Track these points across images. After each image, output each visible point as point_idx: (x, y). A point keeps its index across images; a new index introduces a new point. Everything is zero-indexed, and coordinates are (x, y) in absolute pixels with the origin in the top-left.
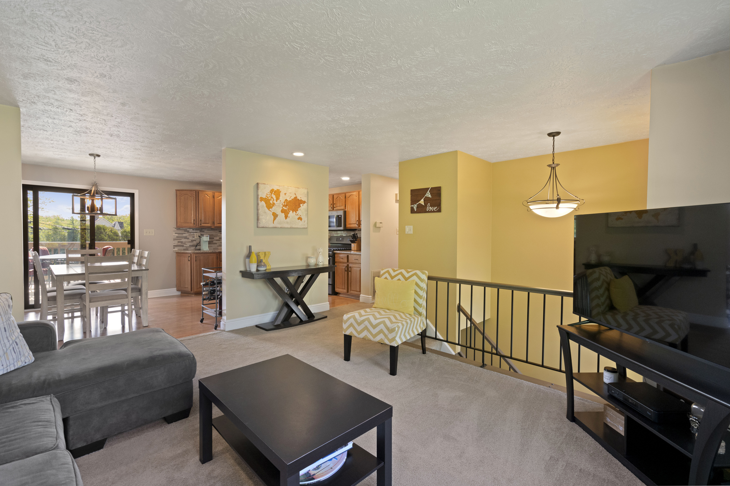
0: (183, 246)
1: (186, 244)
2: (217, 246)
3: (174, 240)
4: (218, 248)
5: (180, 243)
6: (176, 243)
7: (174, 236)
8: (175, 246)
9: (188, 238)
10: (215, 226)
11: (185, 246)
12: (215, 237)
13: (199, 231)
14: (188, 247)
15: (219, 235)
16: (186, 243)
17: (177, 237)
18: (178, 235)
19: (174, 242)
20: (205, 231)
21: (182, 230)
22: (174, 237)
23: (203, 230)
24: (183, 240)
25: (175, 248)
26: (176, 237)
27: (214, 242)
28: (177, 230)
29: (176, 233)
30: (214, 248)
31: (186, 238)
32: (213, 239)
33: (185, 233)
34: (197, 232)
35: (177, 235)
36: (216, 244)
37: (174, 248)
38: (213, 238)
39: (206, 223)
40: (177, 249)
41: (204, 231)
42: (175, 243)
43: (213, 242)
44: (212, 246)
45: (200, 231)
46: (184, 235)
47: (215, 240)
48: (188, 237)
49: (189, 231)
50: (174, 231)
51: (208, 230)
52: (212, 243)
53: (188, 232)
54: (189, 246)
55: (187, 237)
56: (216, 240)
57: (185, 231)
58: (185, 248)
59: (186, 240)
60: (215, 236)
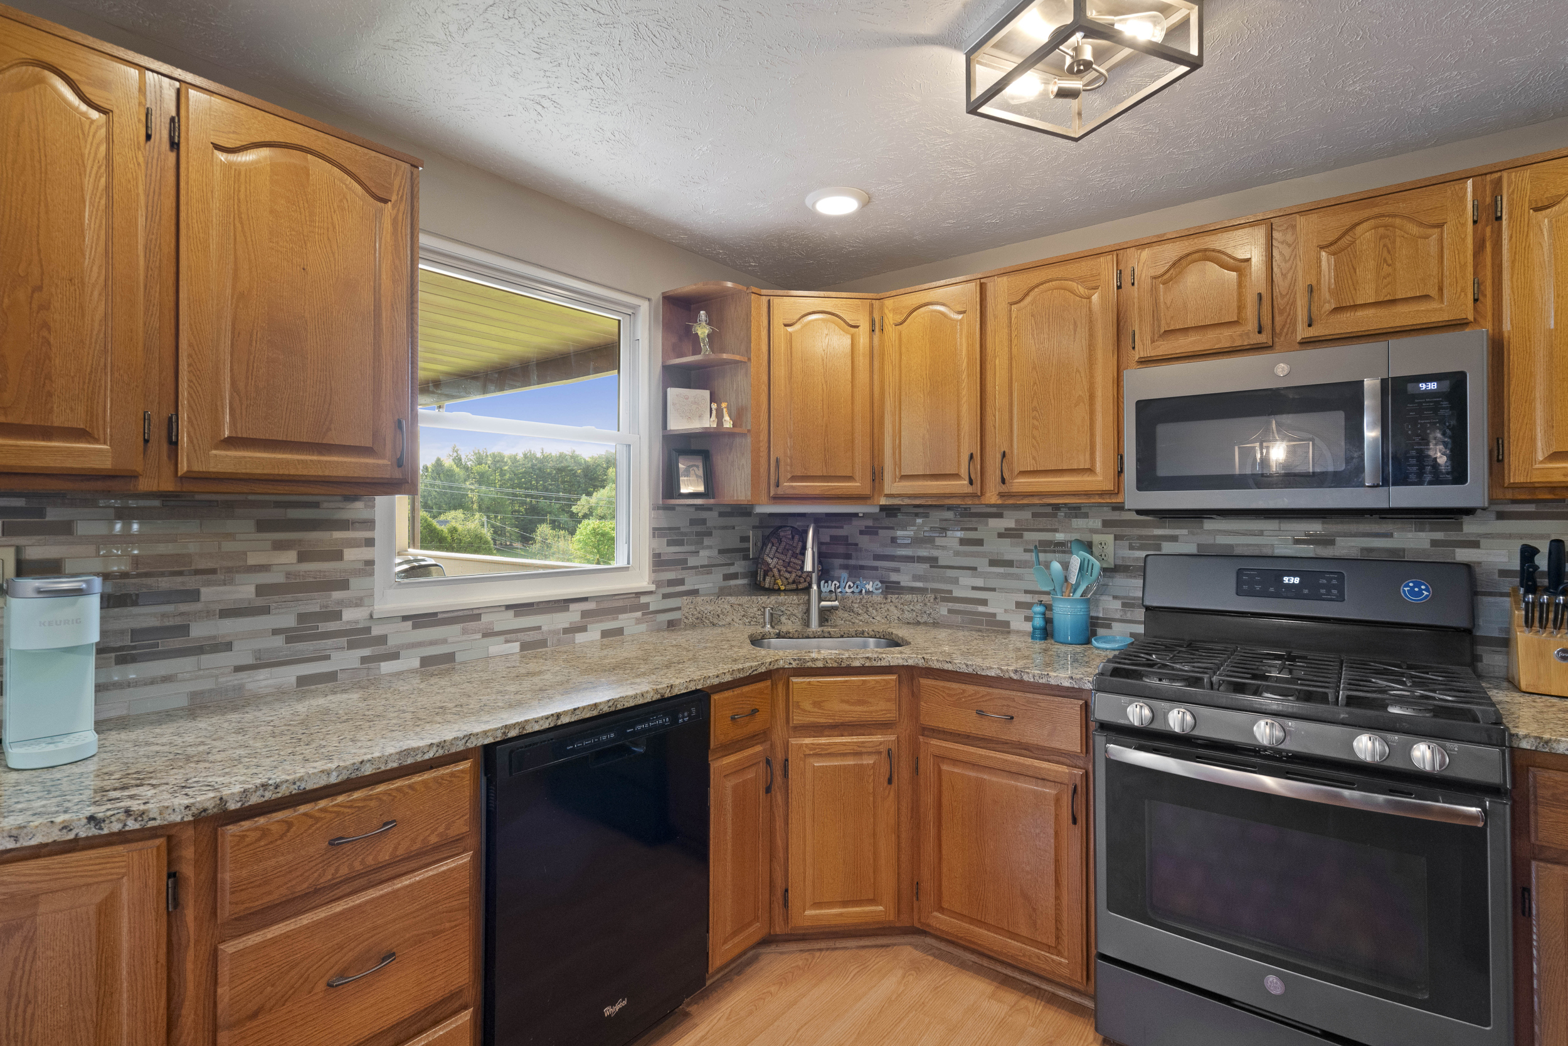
2: (238, 669)
4: (239, 688)
10: (183, 468)
12: (208, 584)
15: (253, 560)
20: (83, 528)
23: (54, 514)
27: (199, 630)
30: (193, 695)
32: (184, 607)
36: (228, 646)
38: (193, 595)
41: (65, 529)
43: (184, 630)
44: (167, 679)
47: (208, 614)
52: (176, 643)
56: (227, 613)
60: (213, 571)
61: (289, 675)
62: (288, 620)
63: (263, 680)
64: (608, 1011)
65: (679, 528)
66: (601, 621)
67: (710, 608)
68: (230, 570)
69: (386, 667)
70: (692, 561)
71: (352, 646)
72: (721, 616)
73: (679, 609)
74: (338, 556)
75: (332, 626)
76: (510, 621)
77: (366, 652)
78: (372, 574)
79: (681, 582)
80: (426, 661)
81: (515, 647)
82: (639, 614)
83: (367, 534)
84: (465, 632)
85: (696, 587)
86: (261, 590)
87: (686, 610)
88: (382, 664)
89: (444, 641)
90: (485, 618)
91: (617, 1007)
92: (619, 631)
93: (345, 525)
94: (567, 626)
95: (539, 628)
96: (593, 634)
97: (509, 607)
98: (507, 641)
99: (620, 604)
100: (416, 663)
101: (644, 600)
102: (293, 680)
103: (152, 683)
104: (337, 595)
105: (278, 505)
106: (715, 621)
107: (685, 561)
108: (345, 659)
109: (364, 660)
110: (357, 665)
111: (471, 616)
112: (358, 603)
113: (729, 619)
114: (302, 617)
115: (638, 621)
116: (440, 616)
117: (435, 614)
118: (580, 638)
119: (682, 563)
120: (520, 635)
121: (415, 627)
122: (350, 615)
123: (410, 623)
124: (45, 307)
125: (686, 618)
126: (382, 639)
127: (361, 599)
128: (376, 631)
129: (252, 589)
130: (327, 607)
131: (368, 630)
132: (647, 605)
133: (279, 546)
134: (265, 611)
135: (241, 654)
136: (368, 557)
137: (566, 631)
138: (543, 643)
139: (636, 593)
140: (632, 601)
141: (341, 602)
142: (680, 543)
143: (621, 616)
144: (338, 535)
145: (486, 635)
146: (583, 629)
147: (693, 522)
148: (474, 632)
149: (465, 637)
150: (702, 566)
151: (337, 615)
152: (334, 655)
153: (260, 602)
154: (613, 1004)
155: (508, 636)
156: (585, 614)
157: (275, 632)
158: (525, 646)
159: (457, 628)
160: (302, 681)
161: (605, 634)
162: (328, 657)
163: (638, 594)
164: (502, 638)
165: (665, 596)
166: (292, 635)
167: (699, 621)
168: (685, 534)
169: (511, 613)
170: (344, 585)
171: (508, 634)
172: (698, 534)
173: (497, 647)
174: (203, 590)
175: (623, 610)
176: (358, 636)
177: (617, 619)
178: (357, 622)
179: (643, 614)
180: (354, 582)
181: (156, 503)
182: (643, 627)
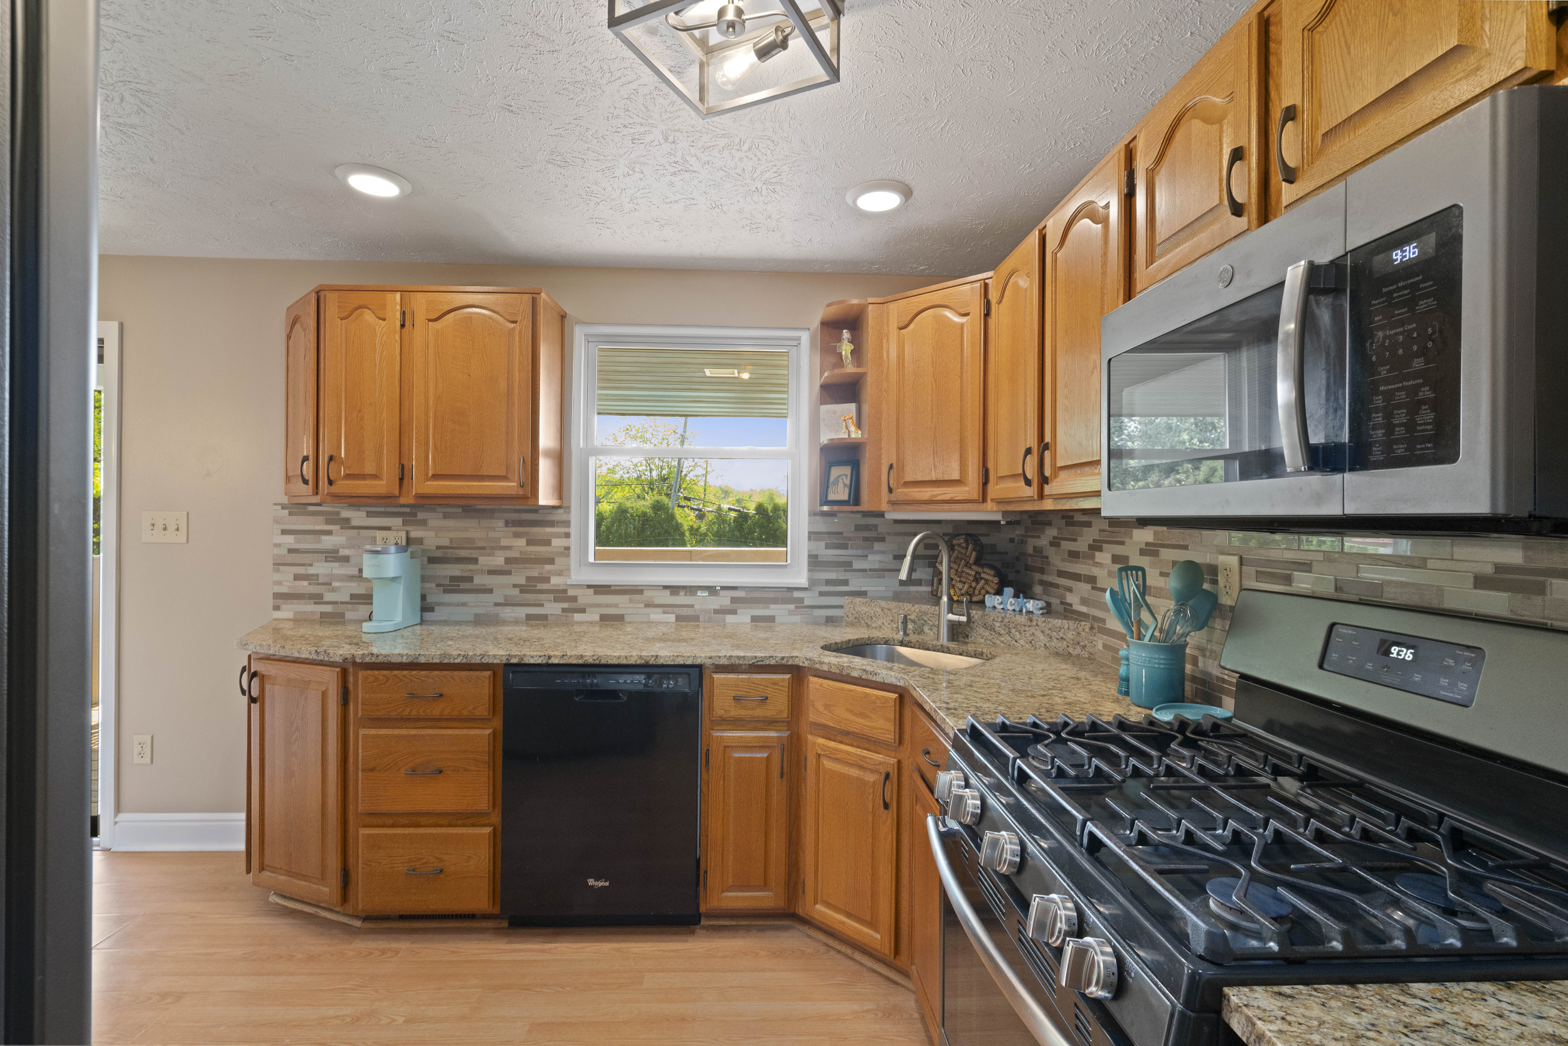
0: (317, 599)
1: (333, 590)
2: (496, 604)
3: (278, 564)
4: (497, 615)
5: (305, 583)
6: (286, 581)
7: (277, 545)
8: (281, 598)
9: (346, 559)
11: (328, 597)
12: (482, 555)
13: (399, 521)
14: (342, 603)
15: (504, 543)
16: (335, 584)
17: (290, 551)
18: (298, 541)
19: (277, 577)
20: (432, 523)
21: (313, 514)
22: (277, 551)
23: (421, 516)
24: (321, 568)
25: (283, 607)
26: (285, 552)
27: (479, 580)
28: (290, 514)
29: (284, 532)
30: (476, 615)
31: (332, 556)
32: (471, 567)
33: (329, 533)
34: (388, 529)
35: (290, 540)
36: (490, 591)
37: (277, 608)
38: (475, 561)
39: (363, 477)
40: (290, 615)
41: (424, 523)
42: (280, 583)
43: (471, 579)
44: (464, 604)
45: (404, 523)
46: (327, 542)
47: (482, 572)
48: (344, 552)
49: (347, 520)
50: (277, 521)
51: (446, 516)
52: (463, 586)
53: (346, 524)
54: (348, 599)
55: (337, 551)
56: (491, 572)
57: (328, 522)
58: (328, 609)
59: (337, 569)
60: (484, 548)
61: (522, 612)
62: (522, 581)
63: (508, 613)
64: (591, 882)
65: (841, 533)
66: (751, 608)
67: (865, 609)
68: (492, 548)
69: (577, 617)
70: (857, 565)
71: (556, 600)
72: (874, 618)
73: (841, 607)
74: (547, 543)
75: (545, 586)
76: (666, 598)
77: (566, 605)
78: (568, 556)
79: (845, 582)
80: (603, 618)
81: (672, 618)
82: (792, 607)
83: (565, 530)
84: (631, 601)
85: (863, 589)
86: (508, 561)
87: (847, 609)
88: (575, 615)
89: (616, 606)
90: (647, 593)
91: (600, 884)
92: (771, 619)
93: (552, 524)
94: (718, 607)
95: (692, 606)
96: (743, 617)
97: (665, 587)
98: (664, 613)
99: (772, 595)
100: (597, 618)
101: (796, 594)
102: (524, 615)
103: (458, 605)
104: (548, 567)
105: (516, 511)
106: (869, 623)
107: (850, 564)
108: (553, 608)
109: (564, 610)
110: (560, 612)
111: (635, 591)
112: (560, 573)
113: (880, 623)
114: (528, 579)
115: (791, 613)
116: (613, 588)
117: (609, 586)
118: (730, 619)
119: (847, 565)
120: (676, 610)
121: (596, 593)
122: (555, 580)
123: (592, 590)
124: (362, 419)
125: (847, 616)
126: (574, 599)
127: (562, 571)
128: (571, 593)
129: (503, 559)
130: (542, 574)
131: (565, 591)
132: (802, 600)
133: (517, 535)
134: (509, 573)
135: (497, 597)
136: (566, 545)
137: (716, 612)
138: (696, 618)
139: (788, 588)
140: (787, 594)
141: (549, 572)
142: (844, 547)
143: (771, 606)
144: (548, 530)
145: (647, 605)
146: (734, 612)
147: (858, 528)
148: (638, 602)
149: (631, 605)
150: (871, 570)
151: (547, 580)
152: (547, 605)
153: (507, 567)
154: (597, 880)
155: (666, 609)
156: (734, 600)
157: (515, 586)
158: (679, 618)
159: (626, 598)
160: (529, 617)
161: (754, 619)
162: (542, 605)
163: (791, 589)
164: (660, 610)
165: (821, 594)
166: (524, 589)
167: (856, 621)
168: (850, 539)
169: (668, 592)
170: (551, 561)
171: (666, 607)
172: (866, 539)
173: (656, 616)
174: (480, 558)
175: (775, 601)
176: (560, 595)
177: (768, 608)
178: (559, 586)
179: (796, 607)
180: (558, 560)
181: (460, 510)
182: (797, 619)
